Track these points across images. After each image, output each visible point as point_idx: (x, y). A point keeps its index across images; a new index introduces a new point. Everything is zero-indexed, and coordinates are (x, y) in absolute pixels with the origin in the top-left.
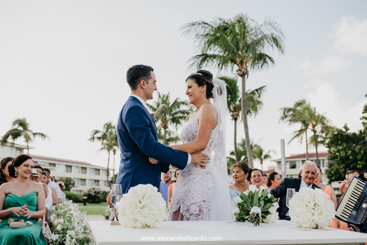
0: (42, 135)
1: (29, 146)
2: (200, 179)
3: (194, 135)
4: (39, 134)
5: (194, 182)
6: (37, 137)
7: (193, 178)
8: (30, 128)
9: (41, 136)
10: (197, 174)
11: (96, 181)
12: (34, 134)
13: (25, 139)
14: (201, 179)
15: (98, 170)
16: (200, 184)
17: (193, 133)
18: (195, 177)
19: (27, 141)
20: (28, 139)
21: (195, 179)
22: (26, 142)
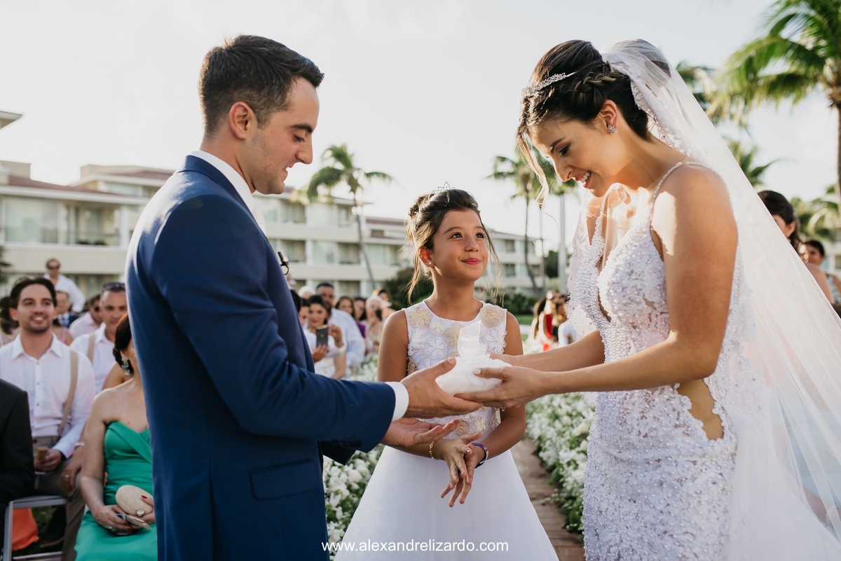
0: (384, 176)
1: (357, 199)
2: (710, 485)
3: (653, 303)
4: (377, 174)
5: (684, 495)
6: (374, 179)
7: (677, 477)
8: (356, 163)
9: (382, 177)
10: (695, 463)
11: (507, 265)
12: (369, 175)
13: (349, 188)
14: (714, 483)
15: (510, 242)
16: (709, 503)
17: (647, 297)
18: (689, 476)
19: (353, 190)
20: (354, 185)
21: (689, 484)
22: (352, 193)
